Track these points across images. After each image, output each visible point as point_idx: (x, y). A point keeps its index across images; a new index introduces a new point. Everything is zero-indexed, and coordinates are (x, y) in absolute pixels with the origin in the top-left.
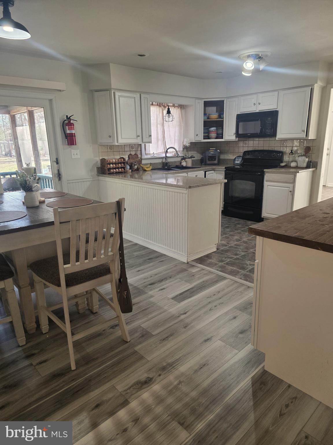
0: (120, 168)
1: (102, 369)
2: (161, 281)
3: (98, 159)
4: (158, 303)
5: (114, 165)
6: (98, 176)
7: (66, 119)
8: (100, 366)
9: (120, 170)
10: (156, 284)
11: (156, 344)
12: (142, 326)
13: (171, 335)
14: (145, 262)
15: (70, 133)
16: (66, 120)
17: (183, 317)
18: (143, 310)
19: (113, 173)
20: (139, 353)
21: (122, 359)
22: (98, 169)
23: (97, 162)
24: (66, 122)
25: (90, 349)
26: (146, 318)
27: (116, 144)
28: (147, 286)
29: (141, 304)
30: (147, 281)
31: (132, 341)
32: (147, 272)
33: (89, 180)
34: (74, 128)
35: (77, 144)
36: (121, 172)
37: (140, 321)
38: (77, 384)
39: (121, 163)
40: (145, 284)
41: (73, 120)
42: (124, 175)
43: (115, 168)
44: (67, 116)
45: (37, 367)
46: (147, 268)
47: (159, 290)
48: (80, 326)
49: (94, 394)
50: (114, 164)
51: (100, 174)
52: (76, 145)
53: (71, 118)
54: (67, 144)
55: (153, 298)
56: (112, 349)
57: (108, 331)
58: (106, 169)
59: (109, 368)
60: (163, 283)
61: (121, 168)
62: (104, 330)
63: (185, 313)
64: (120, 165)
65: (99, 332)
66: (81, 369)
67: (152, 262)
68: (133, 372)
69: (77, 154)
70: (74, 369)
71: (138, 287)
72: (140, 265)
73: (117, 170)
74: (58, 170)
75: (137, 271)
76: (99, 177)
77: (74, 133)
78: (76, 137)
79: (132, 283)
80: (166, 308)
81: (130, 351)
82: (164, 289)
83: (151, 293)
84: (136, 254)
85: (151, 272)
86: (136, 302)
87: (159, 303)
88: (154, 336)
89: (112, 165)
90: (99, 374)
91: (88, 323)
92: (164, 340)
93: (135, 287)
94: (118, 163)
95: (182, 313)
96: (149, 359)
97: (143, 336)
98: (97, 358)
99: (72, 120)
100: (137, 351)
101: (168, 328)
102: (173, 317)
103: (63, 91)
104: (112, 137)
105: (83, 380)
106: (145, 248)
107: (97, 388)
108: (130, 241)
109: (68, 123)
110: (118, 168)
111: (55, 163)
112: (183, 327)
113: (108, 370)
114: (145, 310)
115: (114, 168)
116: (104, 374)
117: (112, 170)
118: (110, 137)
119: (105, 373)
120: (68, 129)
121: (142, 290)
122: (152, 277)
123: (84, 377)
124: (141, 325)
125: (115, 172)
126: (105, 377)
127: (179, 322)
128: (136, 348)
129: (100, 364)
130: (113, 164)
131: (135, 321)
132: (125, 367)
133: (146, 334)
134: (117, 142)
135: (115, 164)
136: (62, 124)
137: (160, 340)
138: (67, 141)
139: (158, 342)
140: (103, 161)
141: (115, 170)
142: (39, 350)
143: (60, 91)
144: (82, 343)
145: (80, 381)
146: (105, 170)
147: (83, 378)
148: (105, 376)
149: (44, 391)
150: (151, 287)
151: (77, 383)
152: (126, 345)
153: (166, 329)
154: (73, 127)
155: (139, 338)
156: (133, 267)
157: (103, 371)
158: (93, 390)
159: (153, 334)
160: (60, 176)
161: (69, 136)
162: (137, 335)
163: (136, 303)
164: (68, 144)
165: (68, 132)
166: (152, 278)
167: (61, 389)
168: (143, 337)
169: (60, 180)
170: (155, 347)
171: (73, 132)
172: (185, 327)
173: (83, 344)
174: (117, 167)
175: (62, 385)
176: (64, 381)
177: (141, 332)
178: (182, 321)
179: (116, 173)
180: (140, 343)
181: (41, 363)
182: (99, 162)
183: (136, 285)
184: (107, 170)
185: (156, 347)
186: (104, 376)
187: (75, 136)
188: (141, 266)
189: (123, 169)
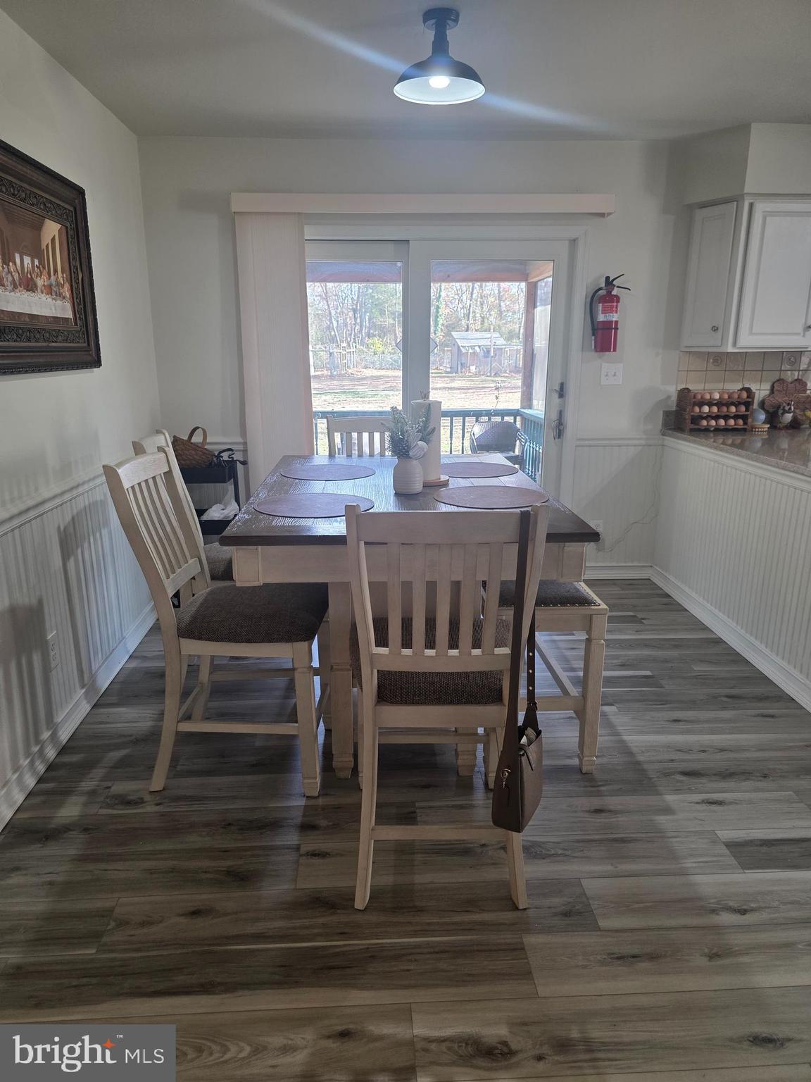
0: (732, 418)
1: (418, 946)
2: (726, 775)
3: (672, 390)
4: (674, 840)
5: (715, 409)
6: (663, 435)
7: (603, 285)
8: (415, 934)
9: (732, 422)
10: (704, 780)
11: (591, 958)
12: (584, 882)
13: (653, 957)
14: (713, 701)
15: (605, 320)
16: (601, 289)
17: (726, 918)
18: (615, 840)
19: (707, 430)
20: (527, 959)
21: (475, 948)
22: (668, 416)
23: (669, 397)
24: (602, 293)
25: (425, 878)
26: (610, 868)
27: (730, 349)
28: (673, 773)
29: (620, 819)
30: (683, 761)
31: (531, 913)
32: (701, 732)
33: (637, 442)
34: (617, 308)
35: (617, 349)
36: (734, 430)
37: (588, 868)
38: (345, 949)
39: (737, 405)
40: (671, 765)
41: (618, 287)
42: (740, 437)
43: (717, 418)
44: (608, 278)
45: (303, 860)
46: (708, 721)
47: (703, 802)
48: (440, 807)
49: (357, 999)
50: (715, 404)
51: (670, 429)
52: (614, 350)
53: (614, 283)
54: (593, 347)
55: (668, 817)
56: (471, 904)
57: (490, 853)
58: (687, 417)
59: (431, 953)
60: (731, 784)
61: (736, 417)
62: (484, 845)
63: (743, 912)
64: (733, 409)
65: (471, 843)
66: (373, 918)
67: (734, 708)
68: (479, 1000)
69: (615, 375)
70: (361, 909)
71: (646, 766)
72: (692, 704)
73: (722, 422)
74: (561, 413)
75: (671, 719)
76: (665, 437)
77: (616, 322)
78: (619, 331)
79: (635, 750)
80: (689, 863)
81: (507, 938)
82: (720, 803)
83: (670, 798)
84: (699, 668)
85: (714, 737)
86: (611, 808)
87: (678, 839)
88: (599, 933)
89: (706, 409)
90: (399, 955)
91: (461, 807)
92: (619, 958)
93: (638, 763)
94: (728, 405)
95: (731, 904)
96: (542, 991)
97: (567, 914)
98: (421, 910)
99: (616, 289)
100: (526, 948)
101: (659, 929)
102: (693, 903)
103: (609, 214)
104: (720, 331)
105: (361, 947)
106: (737, 659)
107: (372, 988)
108: (706, 629)
109: (606, 295)
110: (726, 418)
111: (556, 396)
112: (706, 951)
113: (428, 956)
114: (623, 840)
115: (709, 417)
116: (410, 961)
117: (704, 423)
118: (715, 329)
119: (415, 960)
120: (600, 312)
121: (650, 779)
122: (704, 751)
123: (368, 942)
124: (582, 881)
125: (712, 429)
126: (408, 970)
127: (703, 928)
128: (530, 940)
129: (419, 928)
130: (710, 404)
131: (575, 860)
132: (469, 975)
133: (579, 913)
134: (735, 344)
135: (719, 404)
136: (589, 300)
137: (609, 954)
138: (593, 342)
139: (599, 957)
140: (684, 394)
141: (713, 423)
142: (330, 823)
143: (602, 215)
144: (418, 853)
145: (353, 945)
146: (685, 419)
147: (364, 942)
148: (412, 967)
149: (279, 924)
150: (682, 781)
151: (345, 945)
152: (509, 916)
153: (649, 929)
154: (617, 305)
155: (555, 914)
156: (665, 703)
157: (414, 951)
158: (363, 988)
159: (603, 923)
160: (561, 427)
161: (602, 329)
162: (556, 901)
163: (610, 811)
164: (596, 350)
165: (601, 318)
166: (703, 756)
167: (310, 941)
168: (566, 916)
169: (559, 437)
170: (580, 963)
171: (614, 317)
172: (712, 957)
173: (420, 855)
174: (723, 414)
175: (316, 931)
176: (324, 925)
177: (570, 900)
178: (717, 928)
179: (718, 430)
180: (549, 930)
181: (314, 854)
182: (674, 398)
183: (641, 758)
184: (689, 421)
185: (585, 967)
186: (405, 968)
187: (616, 329)
188: (690, 709)
189: (741, 422)
